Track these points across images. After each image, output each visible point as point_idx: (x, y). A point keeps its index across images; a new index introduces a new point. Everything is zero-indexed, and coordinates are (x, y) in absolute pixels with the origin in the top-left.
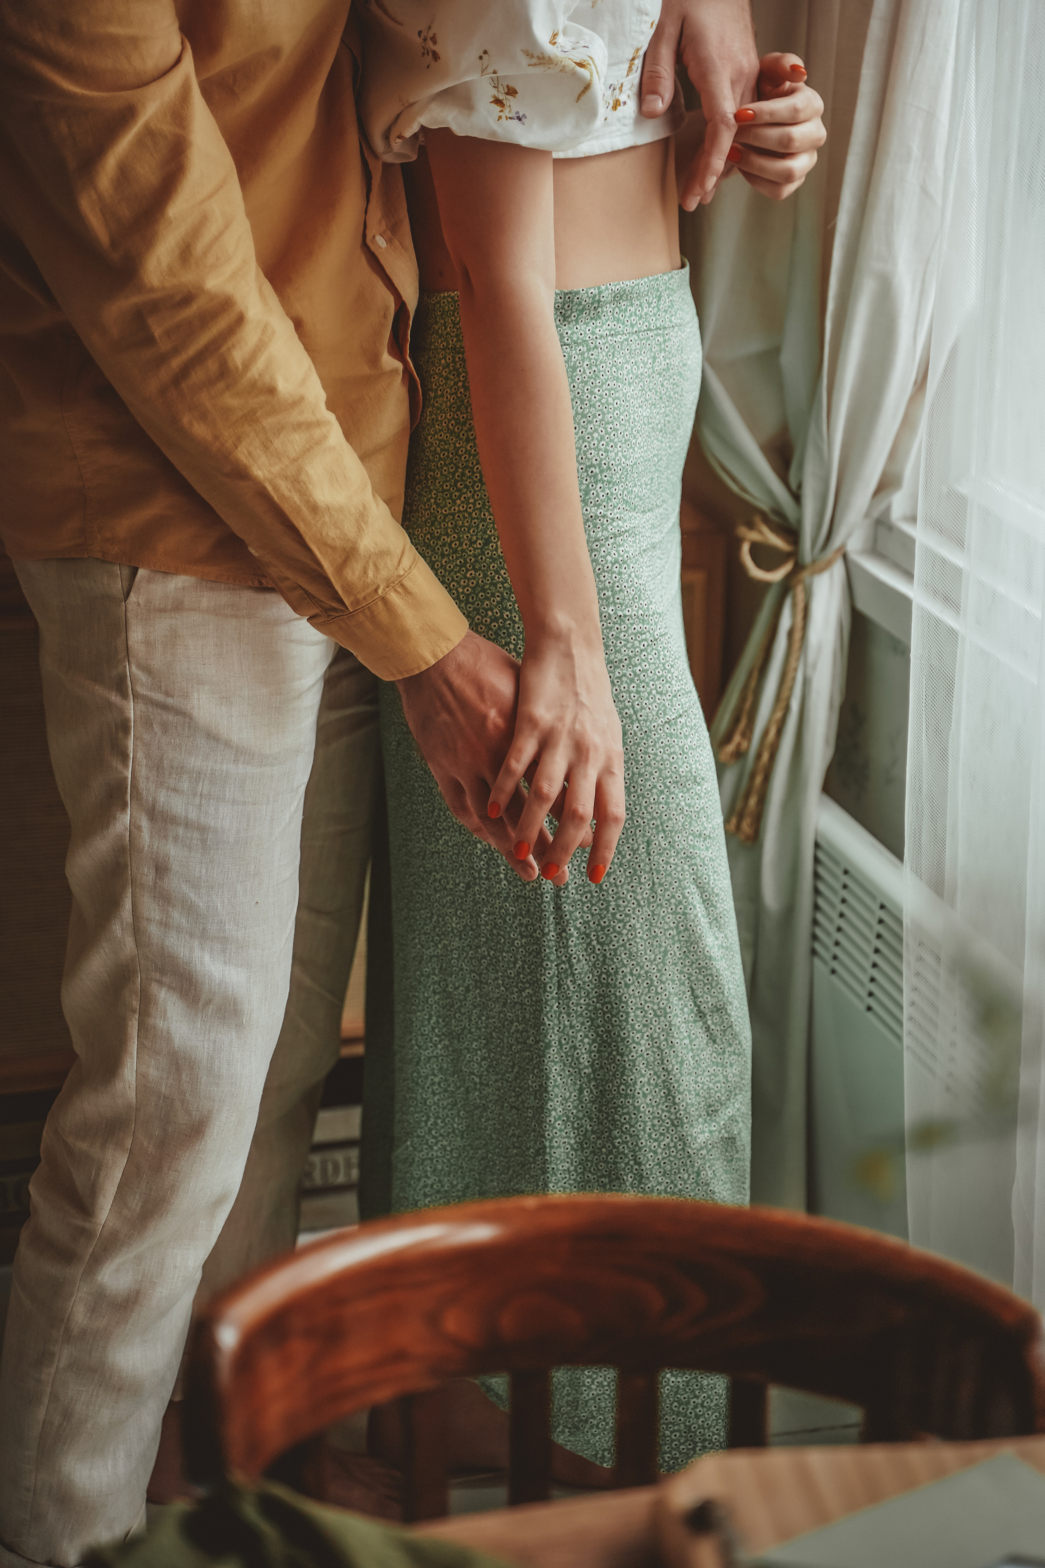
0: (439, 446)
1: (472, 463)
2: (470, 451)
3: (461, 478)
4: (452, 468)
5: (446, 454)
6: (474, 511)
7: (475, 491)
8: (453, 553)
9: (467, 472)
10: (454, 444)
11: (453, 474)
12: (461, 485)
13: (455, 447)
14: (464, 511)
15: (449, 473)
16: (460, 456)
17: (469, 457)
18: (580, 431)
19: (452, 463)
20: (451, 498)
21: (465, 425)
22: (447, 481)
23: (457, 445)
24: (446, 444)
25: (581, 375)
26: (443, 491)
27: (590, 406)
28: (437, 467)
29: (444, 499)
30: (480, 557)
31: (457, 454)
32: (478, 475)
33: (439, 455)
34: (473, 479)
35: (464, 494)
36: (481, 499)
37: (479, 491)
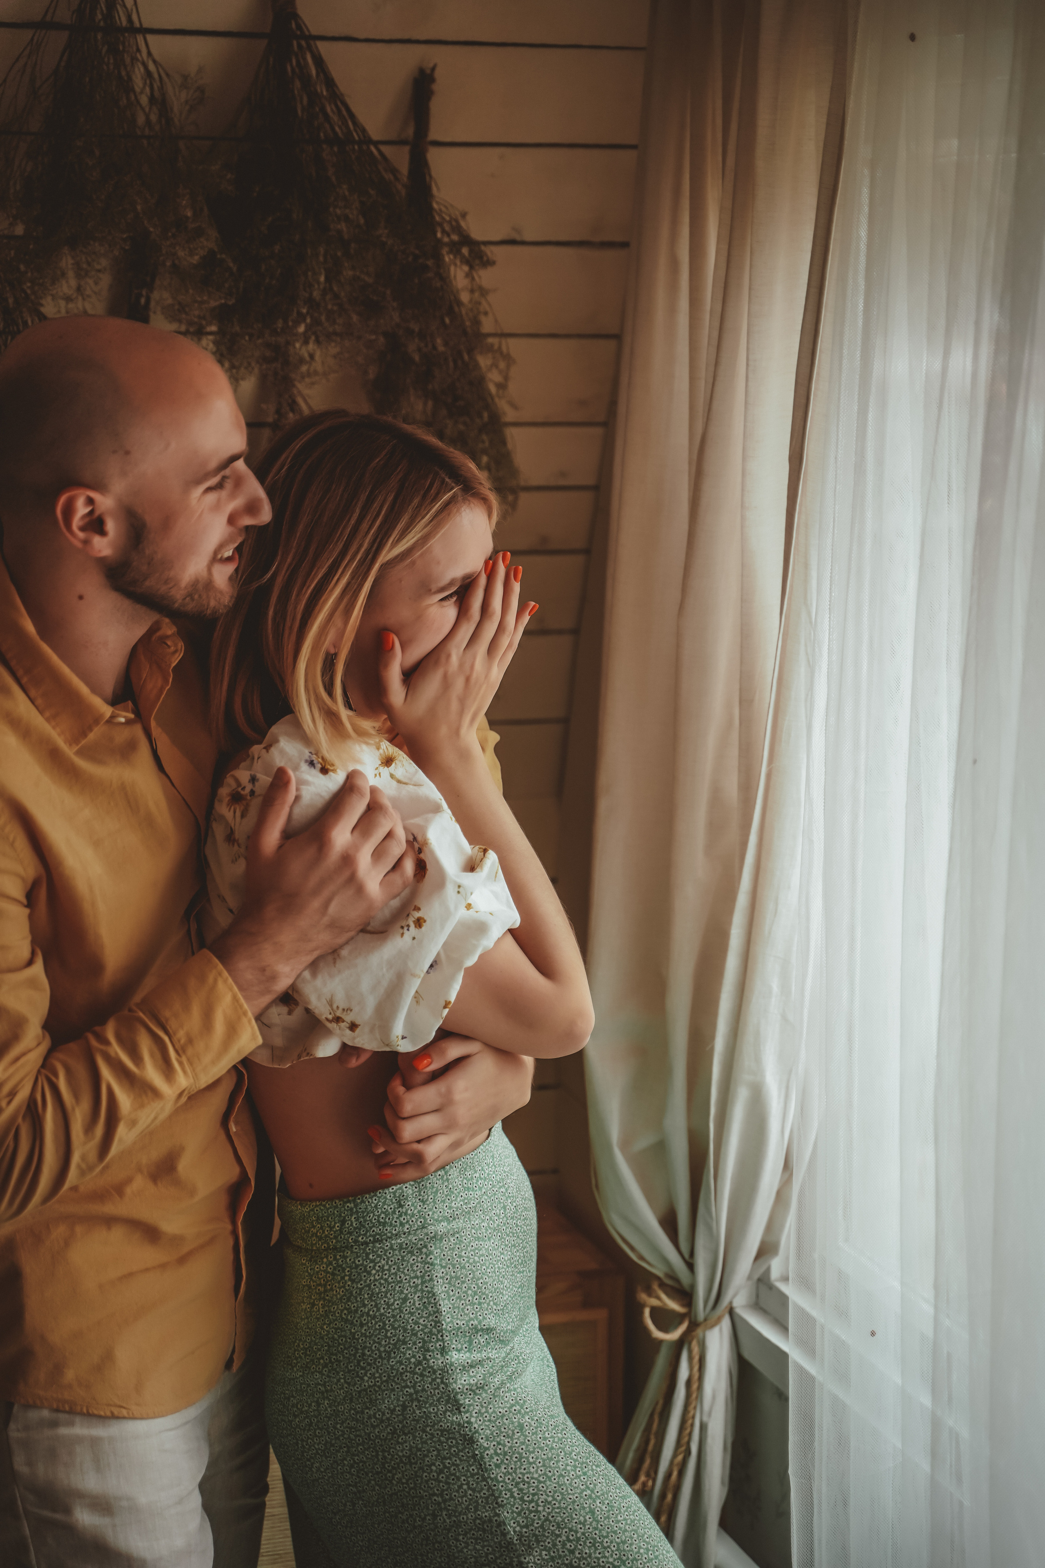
0: (336, 1333)
1: (370, 1343)
2: (365, 1334)
3: (363, 1357)
4: (352, 1351)
5: (344, 1339)
6: (382, 1383)
7: (378, 1367)
8: (381, 1423)
9: (366, 1351)
10: (350, 1330)
11: (355, 1355)
12: (364, 1363)
13: (351, 1332)
14: (373, 1385)
15: (350, 1355)
16: (358, 1339)
17: (366, 1339)
18: (457, 1292)
19: (351, 1346)
20: (358, 1376)
21: (357, 1313)
22: (350, 1362)
23: (353, 1331)
24: (342, 1331)
25: (447, 1244)
26: (349, 1371)
27: (462, 1268)
28: (338, 1351)
29: (352, 1378)
30: (405, 1422)
31: (354, 1338)
32: (377, 1352)
33: (338, 1340)
34: (373, 1357)
35: (369, 1370)
36: (385, 1372)
37: (381, 1366)
